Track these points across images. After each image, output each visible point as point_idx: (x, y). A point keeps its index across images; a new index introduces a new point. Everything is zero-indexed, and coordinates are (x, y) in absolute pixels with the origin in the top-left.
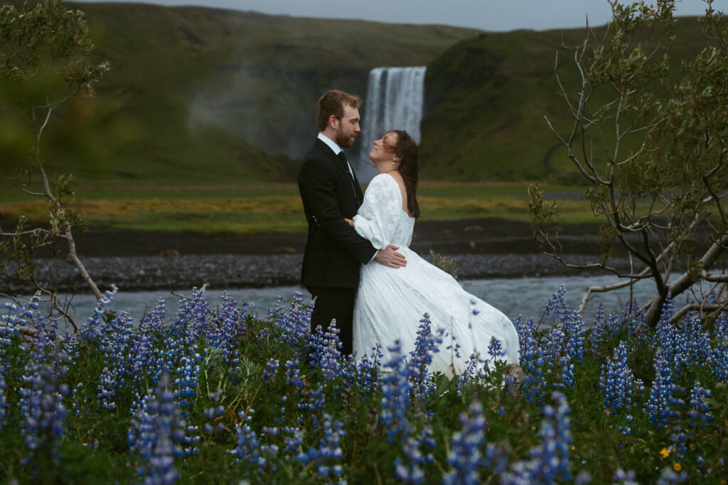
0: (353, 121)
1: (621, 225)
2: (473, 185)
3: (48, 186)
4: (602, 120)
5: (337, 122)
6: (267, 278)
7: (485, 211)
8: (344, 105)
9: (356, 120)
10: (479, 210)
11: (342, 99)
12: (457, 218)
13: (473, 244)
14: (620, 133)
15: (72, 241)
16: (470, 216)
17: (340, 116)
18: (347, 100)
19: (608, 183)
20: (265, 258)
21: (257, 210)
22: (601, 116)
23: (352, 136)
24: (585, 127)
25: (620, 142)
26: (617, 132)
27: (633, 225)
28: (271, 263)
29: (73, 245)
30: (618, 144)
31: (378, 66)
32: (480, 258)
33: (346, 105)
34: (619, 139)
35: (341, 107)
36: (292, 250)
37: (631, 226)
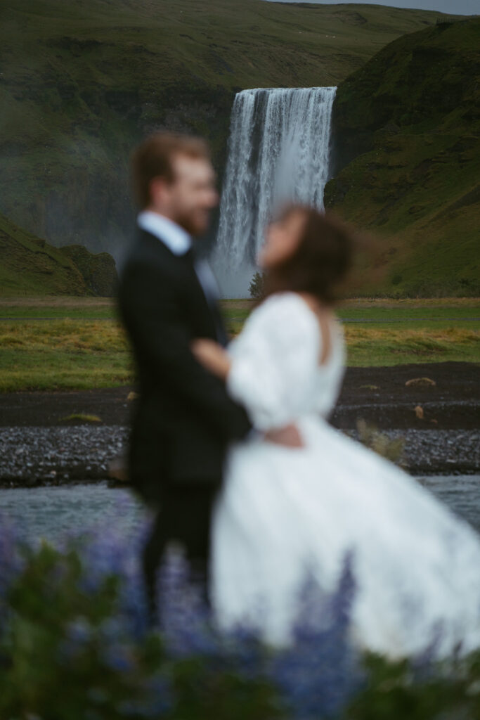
2: (418, 302)
6: (49, 469)
7: (442, 350)
10: (430, 348)
12: (390, 362)
13: (419, 409)
16: (414, 360)
20: (45, 432)
21: (30, 345)
28: (55, 442)
32: (433, 434)
36: (95, 418)
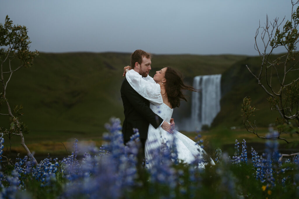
0: (147, 65)
1: (286, 116)
3: (10, 110)
4: (276, 64)
5: (139, 65)
8: (142, 57)
9: (149, 64)
11: (142, 54)
14: (287, 71)
15: (23, 136)
17: (140, 62)
18: (144, 54)
19: (279, 95)
22: (276, 62)
23: (146, 72)
24: (268, 67)
25: (286, 75)
26: (285, 70)
27: (292, 116)
29: (23, 138)
30: (285, 76)
31: (198, 75)
33: (144, 57)
34: (285, 73)
35: (141, 58)
37: (291, 117)
